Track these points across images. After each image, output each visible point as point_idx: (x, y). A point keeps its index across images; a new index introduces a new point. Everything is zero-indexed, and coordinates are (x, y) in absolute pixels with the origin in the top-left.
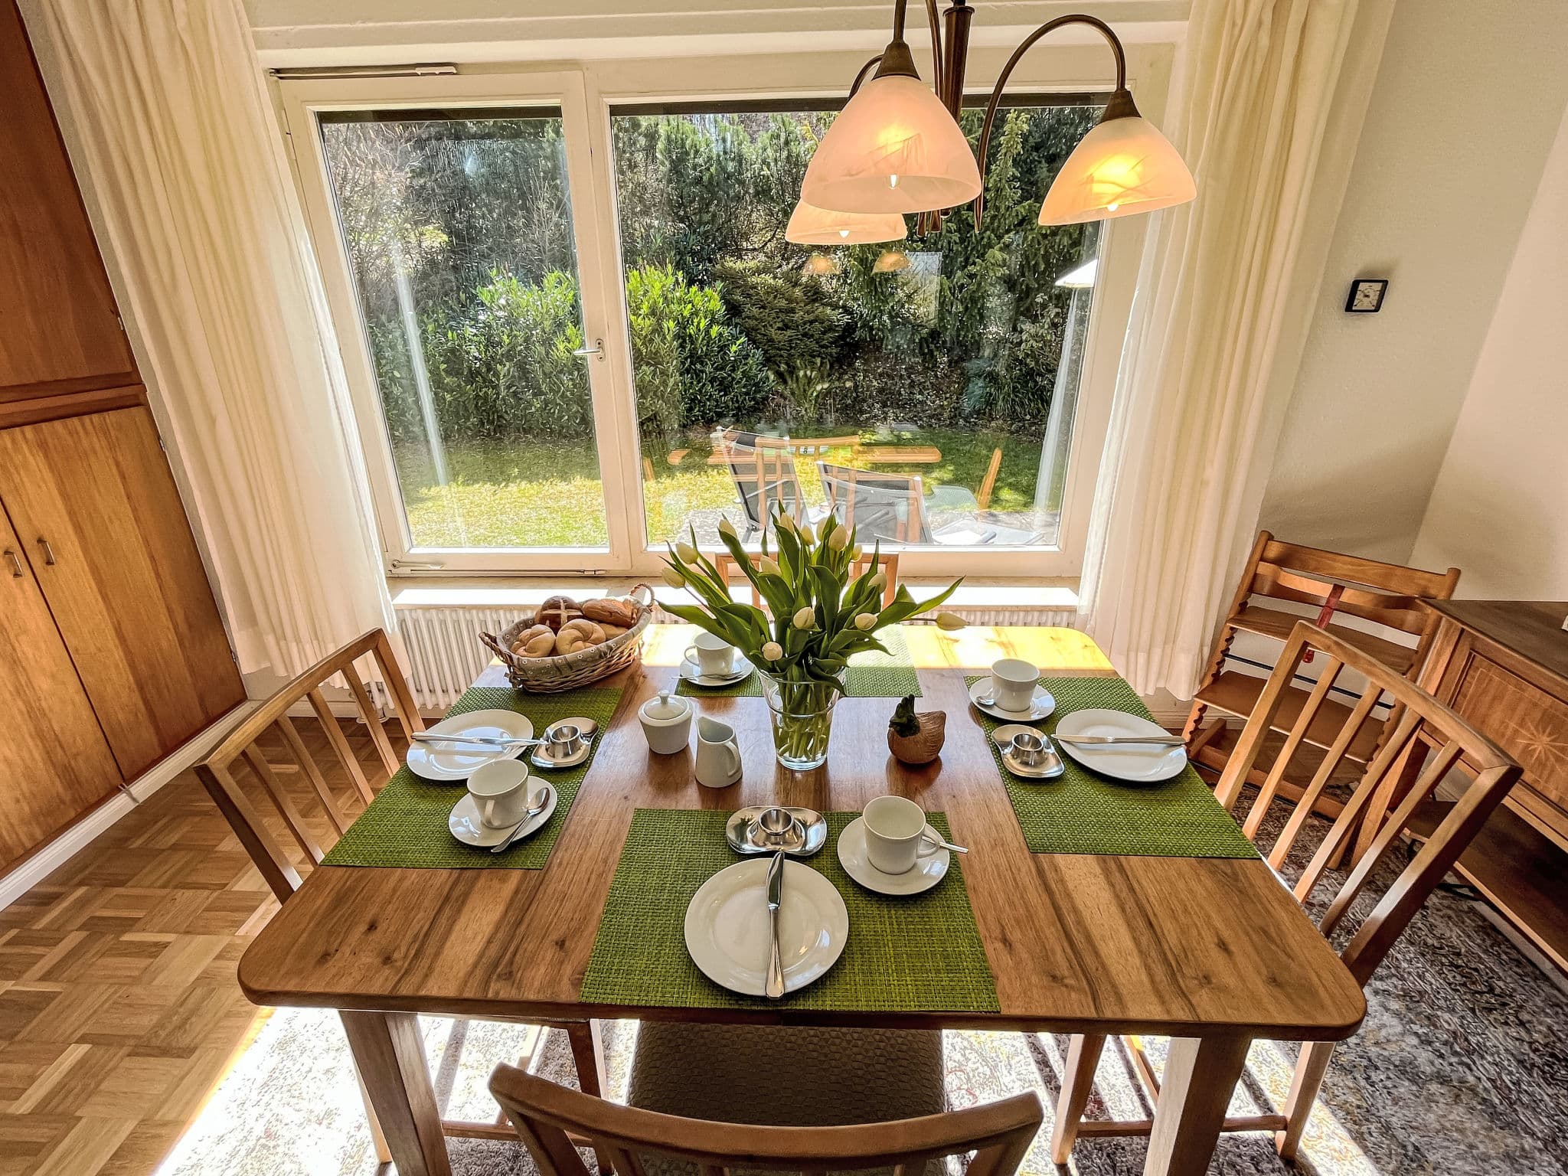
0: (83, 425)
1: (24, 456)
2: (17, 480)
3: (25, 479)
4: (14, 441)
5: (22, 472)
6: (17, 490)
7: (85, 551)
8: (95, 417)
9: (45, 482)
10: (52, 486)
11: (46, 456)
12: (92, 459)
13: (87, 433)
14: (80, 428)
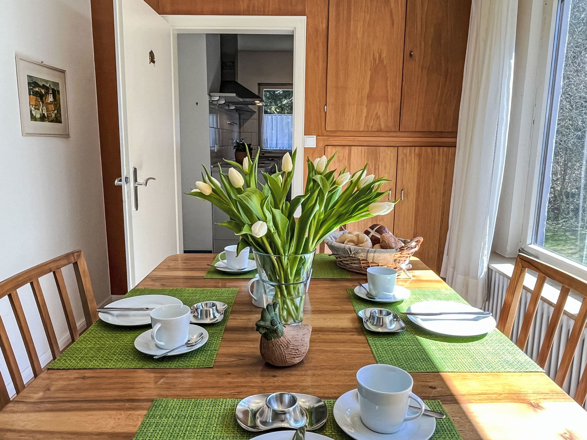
0: (439, 151)
1: (411, 158)
2: (405, 166)
3: (408, 167)
4: (410, 152)
5: (408, 164)
6: (403, 169)
7: (417, 199)
8: (445, 149)
9: (414, 170)
10: (416, 171)
11: (419, 159)
12: (436, 165)
13: (439, 154)
14: (437, 152)
